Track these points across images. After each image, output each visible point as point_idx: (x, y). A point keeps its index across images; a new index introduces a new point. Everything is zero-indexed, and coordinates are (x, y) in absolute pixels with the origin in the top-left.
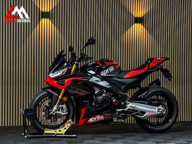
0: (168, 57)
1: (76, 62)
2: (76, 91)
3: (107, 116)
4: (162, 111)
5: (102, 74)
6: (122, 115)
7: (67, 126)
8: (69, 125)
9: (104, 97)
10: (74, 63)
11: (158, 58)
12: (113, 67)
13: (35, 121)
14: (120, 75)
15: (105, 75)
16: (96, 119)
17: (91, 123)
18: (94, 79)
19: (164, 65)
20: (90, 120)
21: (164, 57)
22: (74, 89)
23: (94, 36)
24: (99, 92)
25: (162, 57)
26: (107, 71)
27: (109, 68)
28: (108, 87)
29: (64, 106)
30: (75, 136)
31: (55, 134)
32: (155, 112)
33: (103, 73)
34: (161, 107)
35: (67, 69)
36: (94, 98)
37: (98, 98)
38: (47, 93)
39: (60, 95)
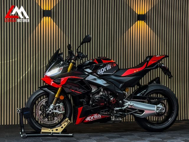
0: (168, 55)
1: (72, 61)
2: (72, 89)
3: (105, 115)
4: (161, 109)
5: (99, 72)
6: (120, 114)
7: (65, 124)
8: (66, 124)
9: (101, 95)
10: (71, 61)
11: (157, 55)
12: (110, 65)
13: (32, 119)
14: (117, 74)
16: (94, 117)
17: (89, 122)
18: (90, 78)
19: (163, 62)
20: (87, 119)
21: (163, 54)
22: (70, 88)
24: (96, 91)
25: (161, 54)
26: (104, 69)
28: (105, 85)
29: (61, 105)
30: (72, 135)
31: (51, 133)
32: (154, 110)
33: (100, 71)
34: (160, 105)
35: (63, 67)
36: (91, 96)
37: (95, 97)
38: (44, 91)
39: (57, 94)
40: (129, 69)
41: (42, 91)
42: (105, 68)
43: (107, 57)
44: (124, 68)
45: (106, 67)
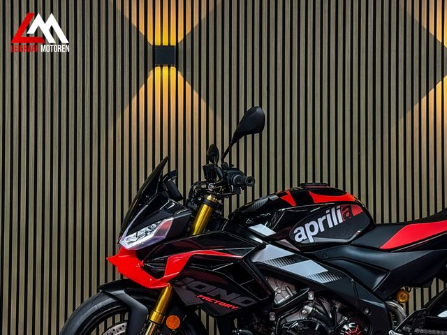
1: (209, 198)
2: (205, 294)
5: (300, 236)
9: (309, 315)
10: (204, 199)
12: (339, 212)
14: (366, 240)
15: (312, 240)
18: (270, 255)
22: (197, 290)
23: (257, 104)
24: (291, 298)
26: (319, 226)
27: (326, 214)
28: (322, 281)
33: (302, 232)
35: (172, 219)
36: (273, 318)
37: (289, 320)
38: (114, 301)
39: (157, 310)
40: (410, 223)
41: (110, 300)
42: (320, 220)
43: (329, 184)
44: (394, 220)
45: (324, 218)
